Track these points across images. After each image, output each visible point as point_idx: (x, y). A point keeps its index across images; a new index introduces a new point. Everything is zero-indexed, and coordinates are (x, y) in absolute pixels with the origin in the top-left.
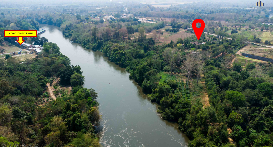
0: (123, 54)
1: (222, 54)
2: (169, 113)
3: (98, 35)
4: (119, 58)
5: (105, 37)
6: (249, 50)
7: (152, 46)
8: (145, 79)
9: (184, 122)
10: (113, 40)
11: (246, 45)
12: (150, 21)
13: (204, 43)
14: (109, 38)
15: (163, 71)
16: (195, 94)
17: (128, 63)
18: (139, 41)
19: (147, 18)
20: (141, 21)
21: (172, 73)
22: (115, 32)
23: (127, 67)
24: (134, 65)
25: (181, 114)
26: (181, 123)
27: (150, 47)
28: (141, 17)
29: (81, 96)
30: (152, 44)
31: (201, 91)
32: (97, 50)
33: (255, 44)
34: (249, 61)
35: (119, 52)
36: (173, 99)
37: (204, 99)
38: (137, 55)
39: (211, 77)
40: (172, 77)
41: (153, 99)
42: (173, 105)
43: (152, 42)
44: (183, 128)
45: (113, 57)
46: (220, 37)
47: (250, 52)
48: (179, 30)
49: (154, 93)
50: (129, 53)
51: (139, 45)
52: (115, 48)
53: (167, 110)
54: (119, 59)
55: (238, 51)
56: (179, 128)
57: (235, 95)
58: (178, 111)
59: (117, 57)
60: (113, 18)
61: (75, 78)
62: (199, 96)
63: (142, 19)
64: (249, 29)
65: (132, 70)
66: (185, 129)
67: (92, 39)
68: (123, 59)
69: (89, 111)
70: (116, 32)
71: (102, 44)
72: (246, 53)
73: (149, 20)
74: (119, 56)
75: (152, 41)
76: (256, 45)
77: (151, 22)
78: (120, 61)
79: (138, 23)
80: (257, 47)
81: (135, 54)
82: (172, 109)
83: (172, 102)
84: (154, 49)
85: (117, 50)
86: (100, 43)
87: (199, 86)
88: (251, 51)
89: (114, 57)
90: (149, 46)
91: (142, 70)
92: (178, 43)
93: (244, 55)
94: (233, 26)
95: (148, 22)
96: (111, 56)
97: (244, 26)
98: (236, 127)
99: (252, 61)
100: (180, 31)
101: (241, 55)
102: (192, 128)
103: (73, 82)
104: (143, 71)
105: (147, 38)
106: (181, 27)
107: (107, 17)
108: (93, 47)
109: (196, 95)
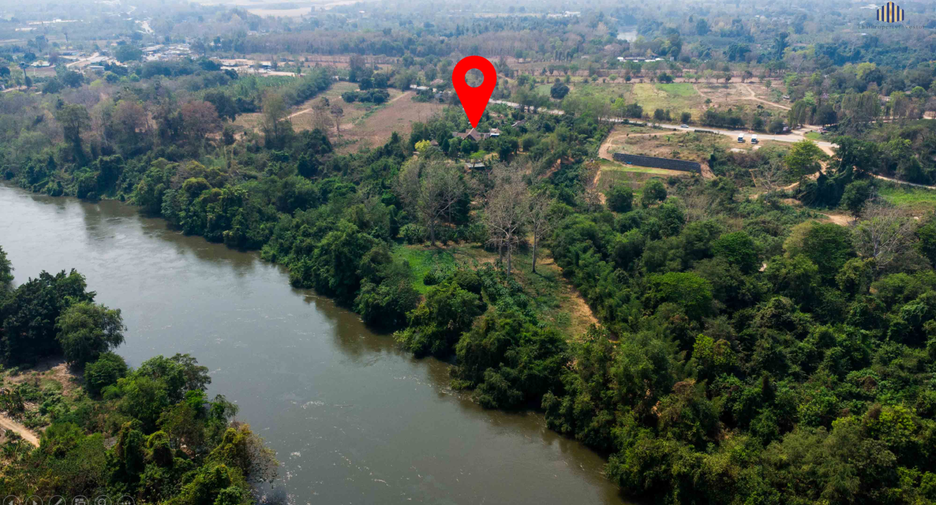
0: (234, 201)
1: (562, 163)
2: (504, 385)
3: (92, 135)
4: (219, 217)
5: (121, 142)
6: (627, 143)
7: (326, 158)
8: (363, 281)
9: (566, 402)
10: (163, 151)
11: (611, 127)
12: (266, 67)
13: (494, 132)
14: (141, 144)
15: (400, 241)
16: (545, 302)
17: (263, 229)
18: (269, 144)
19: (248, 56)
20: (236, 69)
21: (433, 244)
22: (166, 119)
23: (266, 248)
24: (294, 238)
25: (546, 377)
26: (556, 406)
27: (321, 164)
28: (224, 54)
29: (153, 394)
30: (324, 152)
31: (556, 287)
32: (103, 197)
33: (631, 121)
34: (640, 174)
35: (217, 194)
36: (503, 332)
37: (578, 314)
38: (291, 196)
39: (578, 240)
40: (441, 258)
41: (420, 346)
42: (509, 353)
43: (324, 143)
44: (566, 421)
45: (191, 217)
46: (529, 110)
47: (632, 147)
48: (388, 95)
49: (418, 322)
50: (257, 192)
51: (277, 158)
52: (193, 180)
53: (492, 376)
54: (224, 221)
55: (599, 147)
56: (552, 427)
57: (687, 283)
58: (531, 369)
59: (210, 216)
60: (113, 64)
61: (84, 325)
62: (558, 306)
63: (233, 62)
64: (594, 80)
65: (292, 255)
66: (573, 425)
67: (65, 152)
68: (239, 217)
69: (222, 448)
70: (171, 116)
71: (120, 170)
72: (623, 152)
73: (265, 63)
74: (218, 210)
75: (319, 142)
76: (635, 125)
77: (273, 73)
78: (229, 227)
79: (228, 77)
80: (641, 132)
81: (280, 194)
82: (508, 369)
83: (504, 345)
84: (337, 168)
85: (201, 187)
86: (110, 168)
87: (543, 274)
88: (631, 143)
89: (194, 215)
90: (317, 160)
91: (346, 250)
92: (416, 139)
93: (618, 157)
94: (544, 71)
95: (262, 71)
96: (182, 214)
97: (575, 69)
98: (723, 382)
99: (647, 174)
100: (393, 97)
101: (611, 159)
102: (603, 416)
103: (77, 342)
104: (348, 255)
105: (297, 130)
106: (389, 83)
107: (82, 59)
108: (80, 187)
109: (549, 306)
